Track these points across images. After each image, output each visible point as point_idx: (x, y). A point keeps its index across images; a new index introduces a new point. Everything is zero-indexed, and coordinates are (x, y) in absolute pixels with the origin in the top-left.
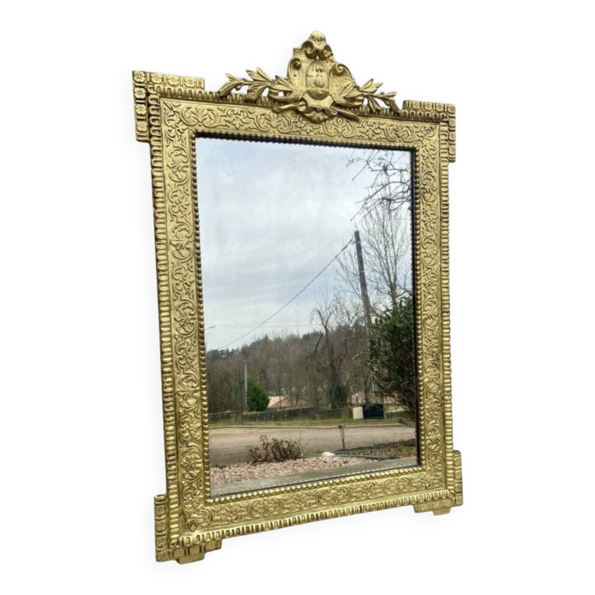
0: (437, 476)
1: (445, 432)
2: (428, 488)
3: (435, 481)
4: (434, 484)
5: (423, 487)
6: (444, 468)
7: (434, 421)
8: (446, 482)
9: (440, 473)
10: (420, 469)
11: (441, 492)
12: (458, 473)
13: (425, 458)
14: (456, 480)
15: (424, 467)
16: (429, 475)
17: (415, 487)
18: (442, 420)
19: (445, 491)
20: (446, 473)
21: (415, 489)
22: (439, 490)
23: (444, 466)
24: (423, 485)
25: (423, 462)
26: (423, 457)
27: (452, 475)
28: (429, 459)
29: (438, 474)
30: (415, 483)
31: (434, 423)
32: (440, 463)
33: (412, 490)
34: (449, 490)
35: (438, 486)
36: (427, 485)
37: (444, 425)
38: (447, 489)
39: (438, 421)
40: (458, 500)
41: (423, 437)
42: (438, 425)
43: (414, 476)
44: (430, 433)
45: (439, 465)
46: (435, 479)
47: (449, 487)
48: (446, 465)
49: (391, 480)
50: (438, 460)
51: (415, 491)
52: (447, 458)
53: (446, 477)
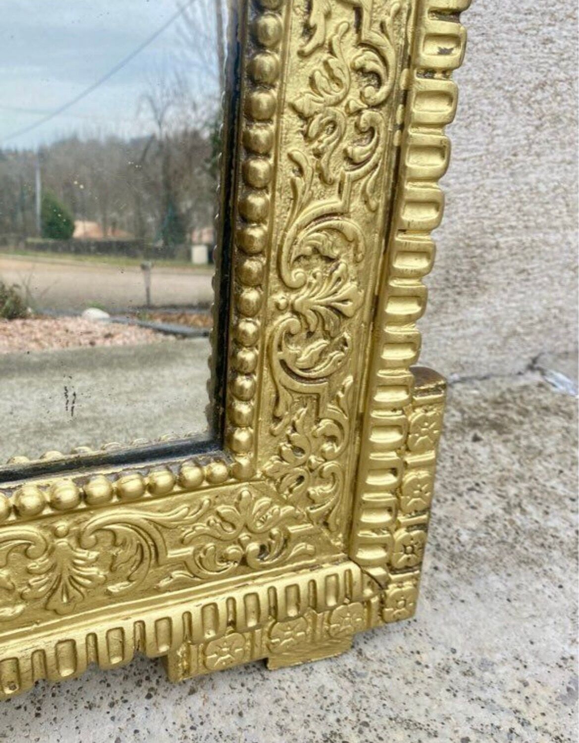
0: (311, 500)
1: (387, 272)
2: (254, 561)
3: (293, 529)
4: (287, 540)
5: (224, 559)
6: (350, 464)
7: (333, 202)
8: (351, 526)
9: (328, 488)
10: (219, 470)
11: (319, 576)
12: (416, 481)
13: (256, 412)
14: (401, 518)
15: (244, 461)
16: (265, 501)
17: (183, 564)
18: (379, 202)
19: (340, 569)
20: (356, 486)
21: (177, 574)
22: (312, 568)
23: (354, 450)
24: (231, 550)
25: (242, 436)
26: (244, 409)
27: (387, 498)
28: (277, 419)
29: (315, 490)
30: (182, 543)
31: (332, 214)
32: (332, 439)
33: (164, 583)
34: (363, 565)
35: (310, 548)
36: (254, 547)
37: (387, 233)
38: (349, 559)
39: (357, 203)
40: (396, 599)
41: (251, 295)
42: (351, 225)
43: (183, 509)
44: (296, 275)
45: (327, 447)
46: (295, 519)
47: (364, 555)
48: (365, 446)
49: (30, 541)
50: (325, 423)
51: (181, 584)
52: (374, 414)
53: (356, 505)
